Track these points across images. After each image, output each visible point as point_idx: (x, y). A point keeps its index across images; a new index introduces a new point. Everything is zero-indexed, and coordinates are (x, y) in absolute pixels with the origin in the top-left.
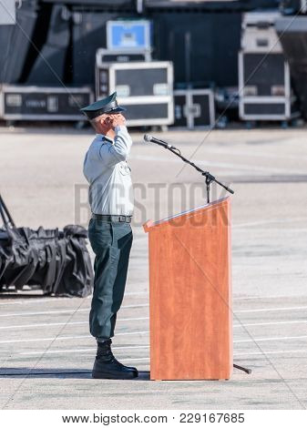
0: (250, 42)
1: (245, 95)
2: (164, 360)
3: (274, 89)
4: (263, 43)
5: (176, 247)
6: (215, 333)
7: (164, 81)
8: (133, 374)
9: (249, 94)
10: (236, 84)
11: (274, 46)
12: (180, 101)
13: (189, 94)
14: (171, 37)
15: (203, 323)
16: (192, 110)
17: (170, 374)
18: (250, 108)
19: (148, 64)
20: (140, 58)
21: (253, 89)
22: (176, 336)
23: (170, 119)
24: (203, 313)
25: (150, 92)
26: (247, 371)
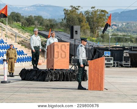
0: (125, 55)
1: (123, 63)
2: (91, 86)
3: (128, 62)
4: (126, 55)
5: (94, 65)
6: (101, 82)
7: (112, 60)
8: (85, 89)
9: (124, 62)
10: (122, 61)
11: (128, 55)
12: (114, 63)
13: (116, 62)
14: (114, 54)
15: (98, 80)
16: (116, 65)
17: (92, 89)
18: (124, 64)
19: (110, 57)
20: (109, 57)
21: (125, 62)
22: (93, 82)
23: (113, 66)
24: (98, 78)
25: (110, 62)
26: (107, 90)
